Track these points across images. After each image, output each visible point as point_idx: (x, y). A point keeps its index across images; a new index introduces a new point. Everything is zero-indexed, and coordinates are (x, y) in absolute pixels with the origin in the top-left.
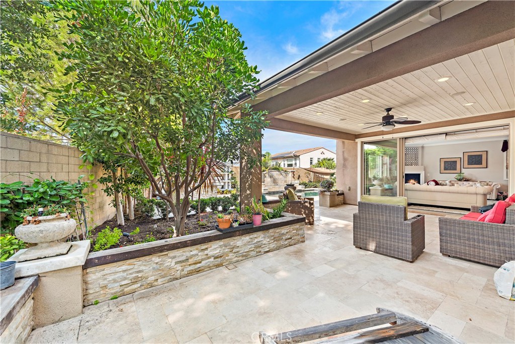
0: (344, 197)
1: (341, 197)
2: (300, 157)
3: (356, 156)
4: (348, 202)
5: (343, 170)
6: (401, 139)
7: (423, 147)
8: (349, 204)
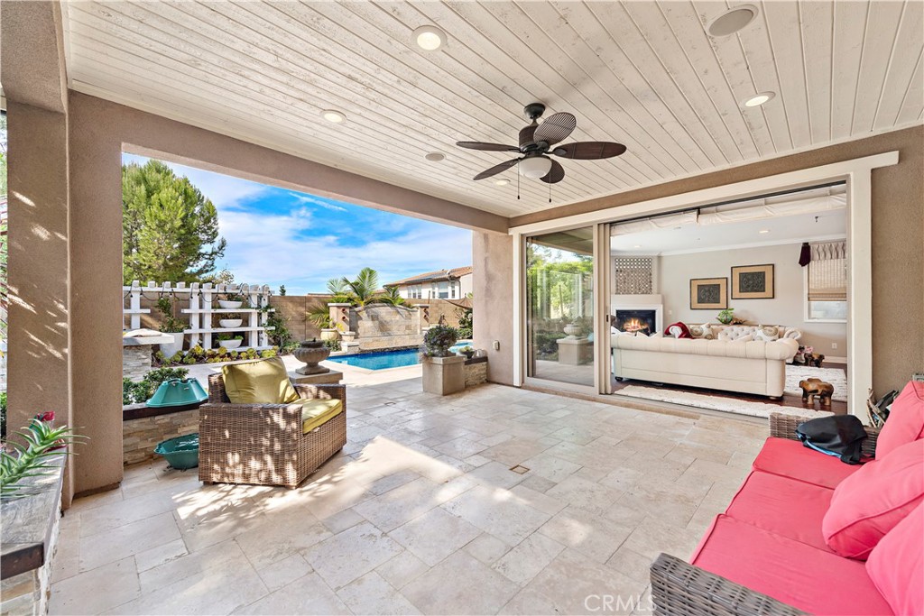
0: (487, 365)
1: (482, 365)
2: (461, 280)
3: (510, 268)
4: (496, 378)
5: (486, 302)
6: (602, 227)
7: (659, 258)
8: (498, 383)
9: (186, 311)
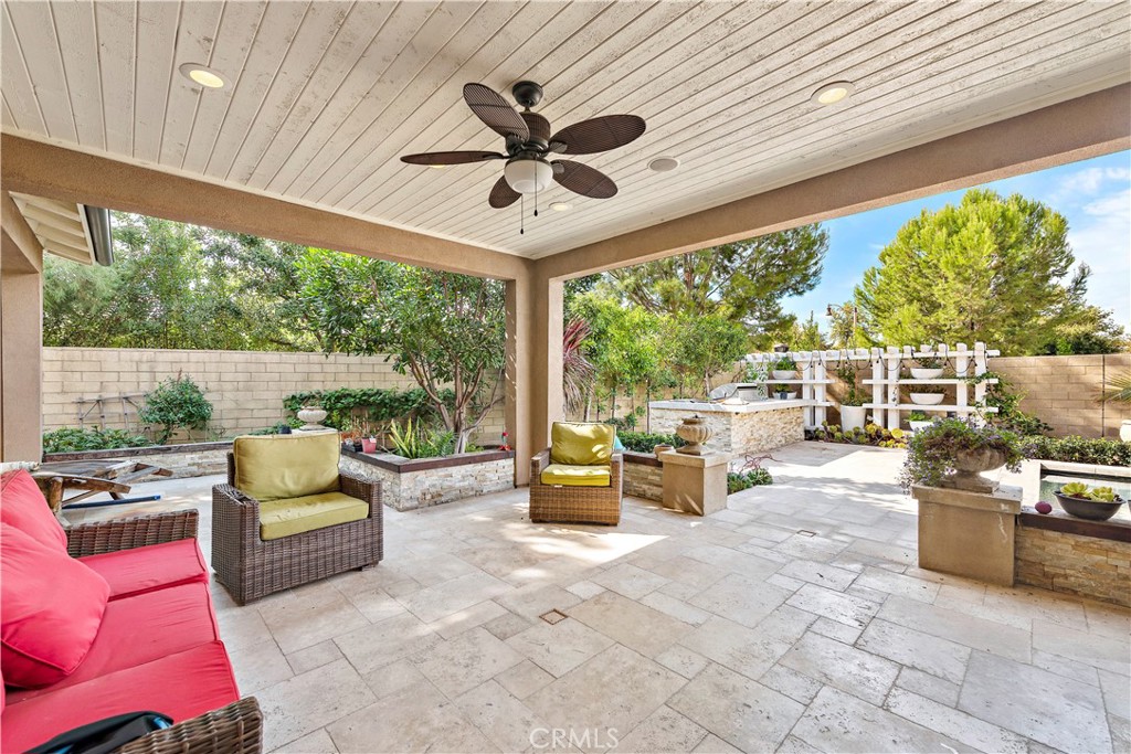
9: (865, 382)
